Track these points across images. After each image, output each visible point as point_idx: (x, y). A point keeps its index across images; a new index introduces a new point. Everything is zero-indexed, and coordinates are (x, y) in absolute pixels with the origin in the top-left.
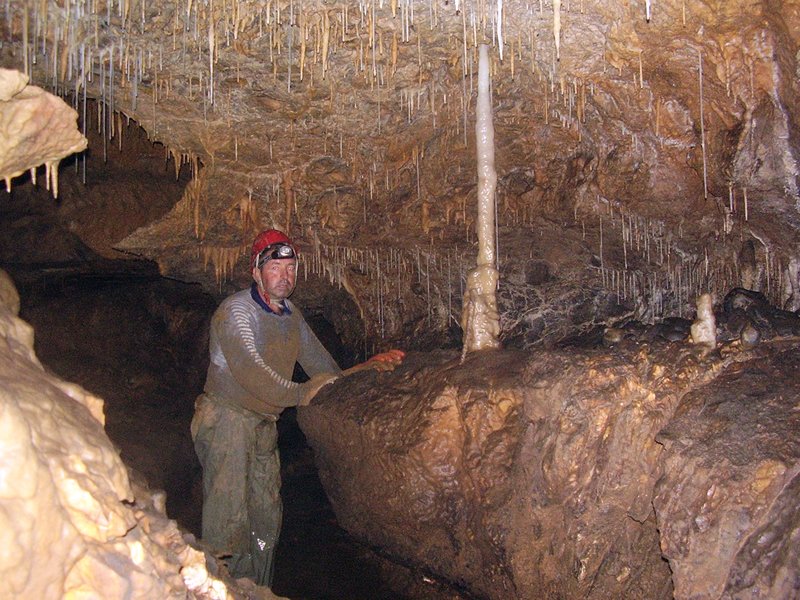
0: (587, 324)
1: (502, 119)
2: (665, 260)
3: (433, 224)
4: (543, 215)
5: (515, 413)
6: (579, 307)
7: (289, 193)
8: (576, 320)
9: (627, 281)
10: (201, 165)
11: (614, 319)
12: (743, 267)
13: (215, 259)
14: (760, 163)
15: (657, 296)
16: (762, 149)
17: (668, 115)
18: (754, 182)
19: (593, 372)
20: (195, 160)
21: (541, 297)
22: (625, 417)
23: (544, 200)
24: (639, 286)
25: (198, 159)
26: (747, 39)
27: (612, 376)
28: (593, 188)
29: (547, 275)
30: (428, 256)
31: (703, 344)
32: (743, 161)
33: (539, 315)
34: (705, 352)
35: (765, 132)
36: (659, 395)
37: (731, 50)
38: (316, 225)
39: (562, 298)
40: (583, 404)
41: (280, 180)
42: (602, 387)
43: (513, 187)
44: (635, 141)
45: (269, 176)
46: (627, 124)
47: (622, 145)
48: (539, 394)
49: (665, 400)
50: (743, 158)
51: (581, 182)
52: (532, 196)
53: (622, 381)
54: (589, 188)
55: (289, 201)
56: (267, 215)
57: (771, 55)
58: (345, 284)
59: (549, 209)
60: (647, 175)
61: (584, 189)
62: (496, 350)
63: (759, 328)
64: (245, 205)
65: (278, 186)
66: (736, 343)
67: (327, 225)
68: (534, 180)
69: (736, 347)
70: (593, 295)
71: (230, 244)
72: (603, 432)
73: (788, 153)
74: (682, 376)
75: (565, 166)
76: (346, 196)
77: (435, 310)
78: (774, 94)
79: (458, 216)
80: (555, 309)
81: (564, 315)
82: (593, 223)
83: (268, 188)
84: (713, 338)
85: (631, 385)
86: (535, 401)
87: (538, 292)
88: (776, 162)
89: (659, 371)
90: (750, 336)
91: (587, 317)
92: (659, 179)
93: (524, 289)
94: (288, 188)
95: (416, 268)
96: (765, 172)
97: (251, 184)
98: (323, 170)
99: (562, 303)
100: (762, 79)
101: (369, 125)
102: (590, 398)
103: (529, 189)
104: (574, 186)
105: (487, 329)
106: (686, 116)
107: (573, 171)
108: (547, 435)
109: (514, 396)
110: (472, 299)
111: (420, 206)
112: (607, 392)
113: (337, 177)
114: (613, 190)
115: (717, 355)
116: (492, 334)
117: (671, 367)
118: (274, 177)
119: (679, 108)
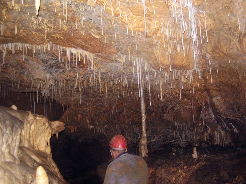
0: (167, 142)
1: (145, 97)
2: (186, 128)
3: (128, 121)
4: (155, 119)
5: (153, 173)
6: (164, 138)
7: (91, 113)
8: (164, 141)
9: (177, 133)
10: (69, 107)
11: (174, 141)
12: (204, 132)
13: (71, 129)
14: (206, 115)
15: (184, 136)
16: (206, 112)
17: (185, 102)
18: (205, 118)
19: (171, 168)
20: (67, 106)
21: (155, 136)
22: (179, 179)
23: (156, 116)
24: (179, 133)
25: (68, 106)
26: (202, 93)
27: (175, 169)
28: (168, 115)
29: (157, 131)
30: (126, 126)
31: (195, 158)
32: (202, 115)
33: (155, 140)
34: (195, 160)
35: (207, 109)
36: (186, 173)
37: (198, 94)
38: (98, 120)
39: (160, 136)
40: (170, 176)
41: (88, 109)
42: (173, 171)
43: (148, 112)
44: (178, 105)
45: (86, 108)
46: (176, 102)
47: (175, 106)
48: (159, 170)
49: (187, 174)
50: (202, 114)
51: (165, 113)
52: (153, 114)
53: (178, 170)
54: (167, 115)
55: (91, 115)
56: (85, 118)
57: (207, 95)
58: (104, 132)
59: (157, 118)
60: (181, 113)
61: (166, 114)
62: (147, 157)
63: (207, 154)
64: (80, 116)
65: (88, 111)
66: (202, 157)
67: (101, 121)
68: (153, 111)
69: (202, 158)
70: (168, 135)
71: (75, 125)
72: (174, 182)
73: (212, 113)
74: (190, 168)
75: (161, 108)
76: (106, 114)
77: (128, 138)
78: (208, 102)
79: (134, 119)
80: (159, 138)
81: (161, 140)
82: (168, 122)
83: (85, 111)
84: (197, 157)
85: (179, 171)
86: (158, 172)
87: (154, 135)
88: (209, 115)
89: (185, 167)
90: (205, 156)
91: (167, 140)
92: (183, 114)
93: (151, 134)
94: (91, 111)
95: (123, 129)
96: (207, 116)
97: (81, 110)
98: (100, 107)
99: (160, 137)
100: (206, 99)
101: (113, 99)
102: (171, 174)
103: (152, 113)
104: (163, 113)
105: (145, 152)
106: (189, 102)
107: (163, 110)
108: (162, 182)
109: (153, 169)
110: (141, 145)
111: (125, 116)
112: (174, 173)
113: (104, 109)
114: (173, 116)
115: (198, 161)
116: (146, 153)
117: (188, 166)
118: (87, 109)
119: (188, 100)
